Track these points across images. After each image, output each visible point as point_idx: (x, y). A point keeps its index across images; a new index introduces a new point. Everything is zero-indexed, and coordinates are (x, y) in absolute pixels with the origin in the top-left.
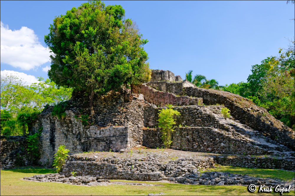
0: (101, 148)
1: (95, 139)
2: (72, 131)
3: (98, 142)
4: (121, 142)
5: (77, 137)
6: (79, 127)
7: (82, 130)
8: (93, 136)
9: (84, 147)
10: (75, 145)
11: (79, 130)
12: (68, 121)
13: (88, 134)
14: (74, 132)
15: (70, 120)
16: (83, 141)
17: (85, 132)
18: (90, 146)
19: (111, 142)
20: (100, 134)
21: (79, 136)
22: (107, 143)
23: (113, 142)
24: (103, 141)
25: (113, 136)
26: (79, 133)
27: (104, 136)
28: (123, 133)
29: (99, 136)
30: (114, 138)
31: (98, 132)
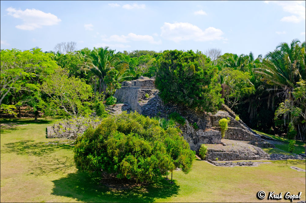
0: (206, 142)
1: (202, 137)
2: (187, 132)
3: (204, 138)
4: (218, 139)
5: (190, 136)
6: (191, 130)
7: (193, 132)
8: (200, 135)
9: (195, 141)
10: (189, 140)
11: (191, 132)
12: (185, 126)
13: (197, 134)
14: (188, 133)
15: (186, 126)
16: (194, 138)
17: (195, 133)
18: (199, 141)
19: (212, 139)
20: (205, 134)
21: (191, 135)
22: (209, 139)
23: (213, 139)
24: (207, 138)
25: (213, 136)
26: (191, 133)
27: (207, 135)
28: (218, 134)
29: (205, 135)
30: (214, 137)
31: (204, 133)
